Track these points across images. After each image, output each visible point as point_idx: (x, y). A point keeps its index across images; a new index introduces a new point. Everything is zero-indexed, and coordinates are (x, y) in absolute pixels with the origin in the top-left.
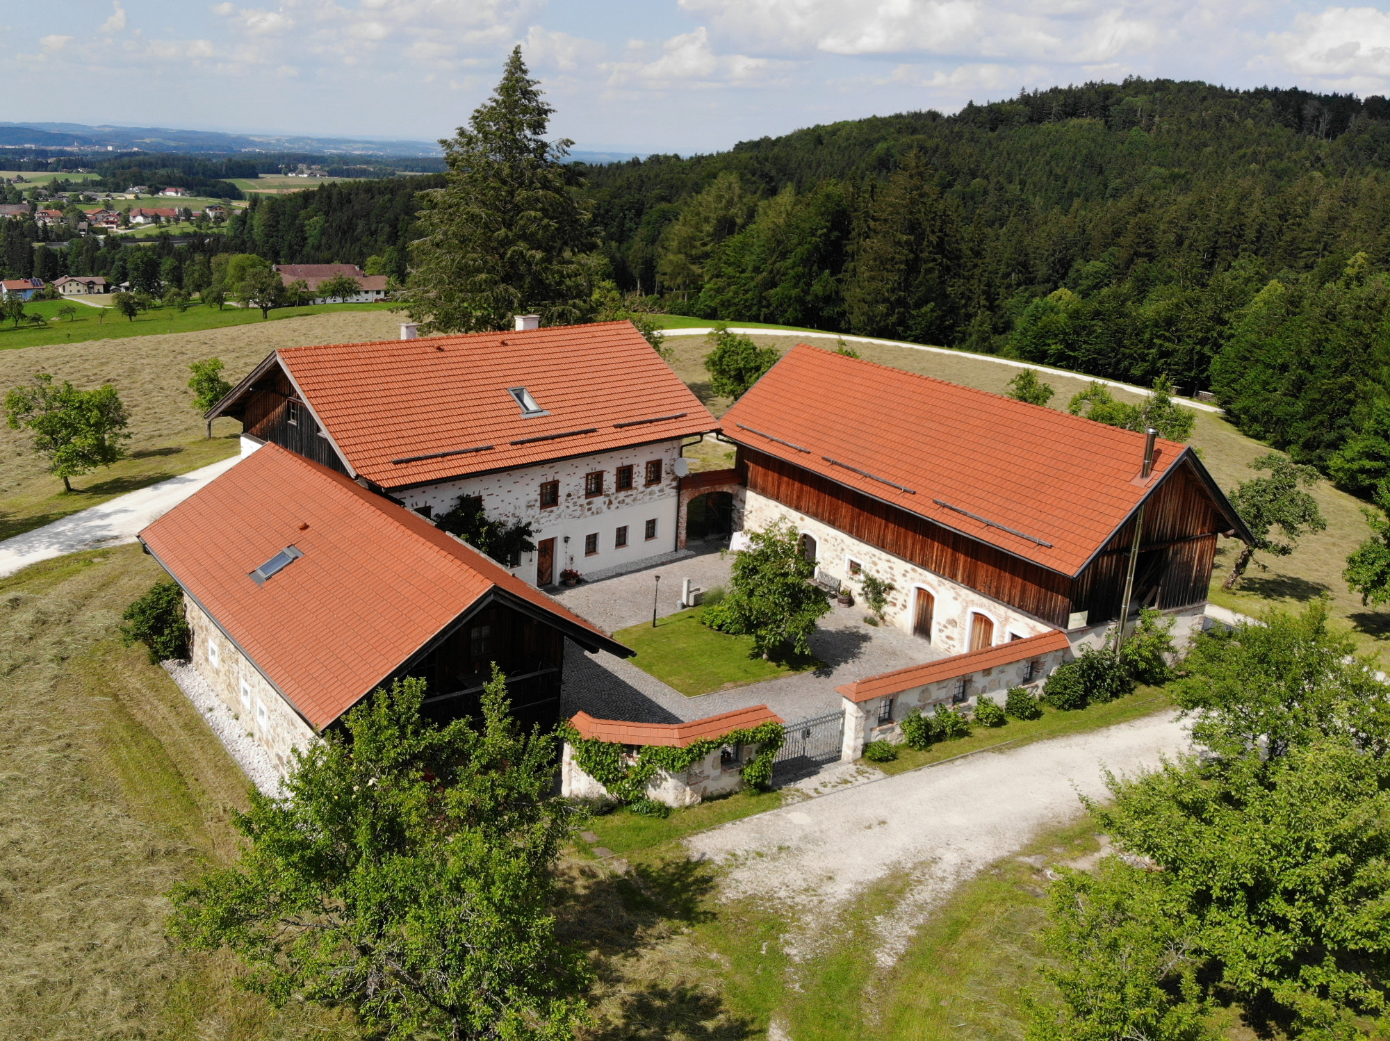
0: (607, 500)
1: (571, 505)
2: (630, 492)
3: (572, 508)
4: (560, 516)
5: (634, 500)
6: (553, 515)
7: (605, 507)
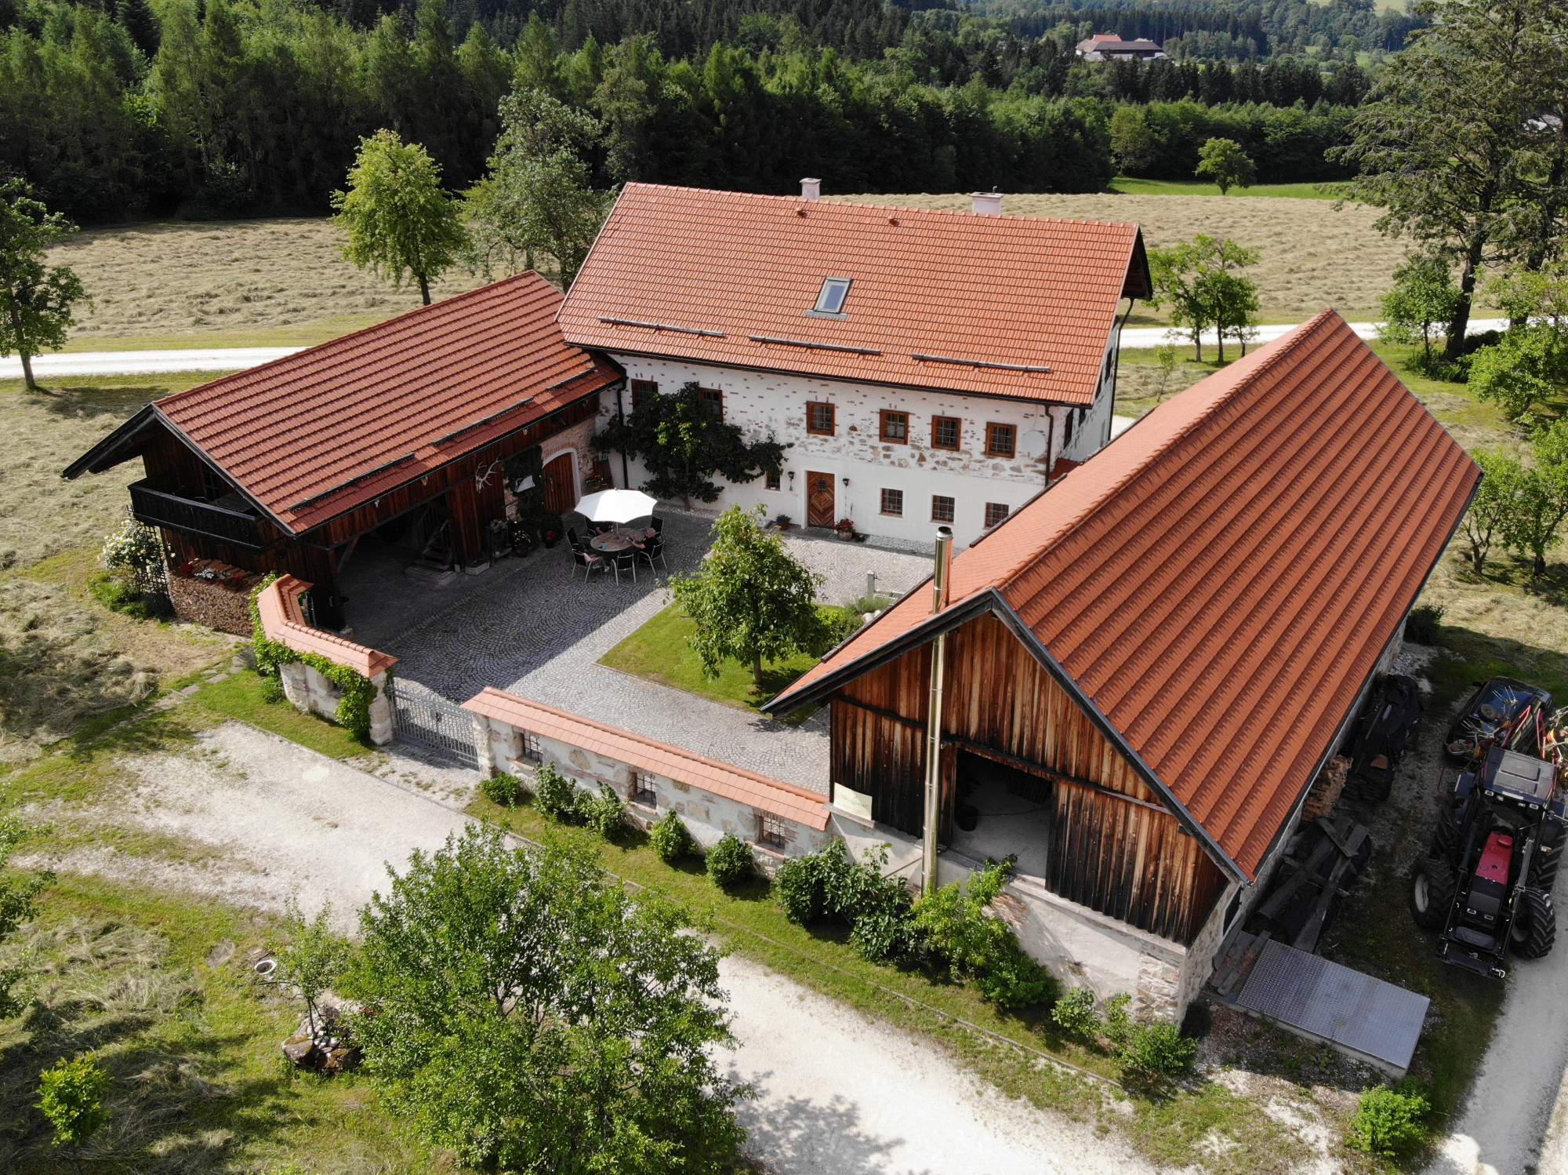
0: (917, 453)
1: (856, 441)
2: (955, 455)
3: (858, 446)
4: (839, 450)
5: (965, 467)
6: (827, 446)
7: (913, 462)
